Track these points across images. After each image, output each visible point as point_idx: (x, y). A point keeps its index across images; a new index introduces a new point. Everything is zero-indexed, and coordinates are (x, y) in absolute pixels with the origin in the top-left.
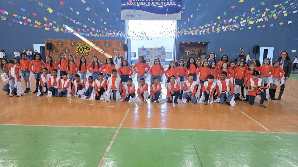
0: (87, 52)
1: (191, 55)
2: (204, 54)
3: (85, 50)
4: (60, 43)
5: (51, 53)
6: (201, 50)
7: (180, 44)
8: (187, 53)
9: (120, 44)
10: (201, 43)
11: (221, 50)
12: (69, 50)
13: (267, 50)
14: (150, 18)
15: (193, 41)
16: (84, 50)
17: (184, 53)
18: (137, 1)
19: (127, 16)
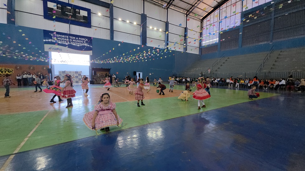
1: (101, 76)
3: (7, 72)
6: (106, 73)
8: (98, 74)
9: (45, 68)
11: (118, 73)
13: (140, 73)
14: (70, 52)
17: (96, 75)
18: (59, 40)
19: (50, 48)
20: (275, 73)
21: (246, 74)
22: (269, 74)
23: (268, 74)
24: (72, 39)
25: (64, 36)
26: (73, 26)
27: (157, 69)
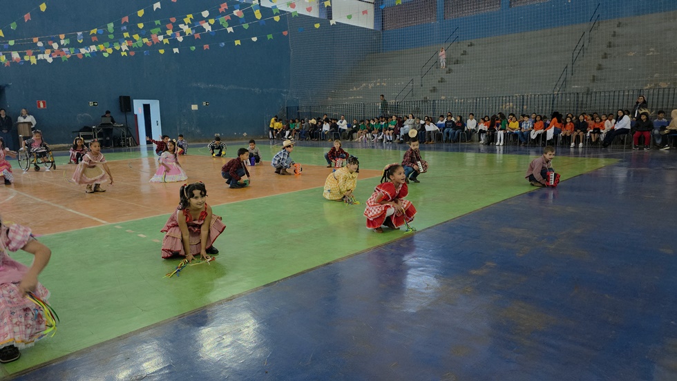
11: (44, 106)
13: (149, 105)
20: (602, 94)
21: (525, 100)
22: (589, 99)
23: (585, 99)
27: (222, 87)
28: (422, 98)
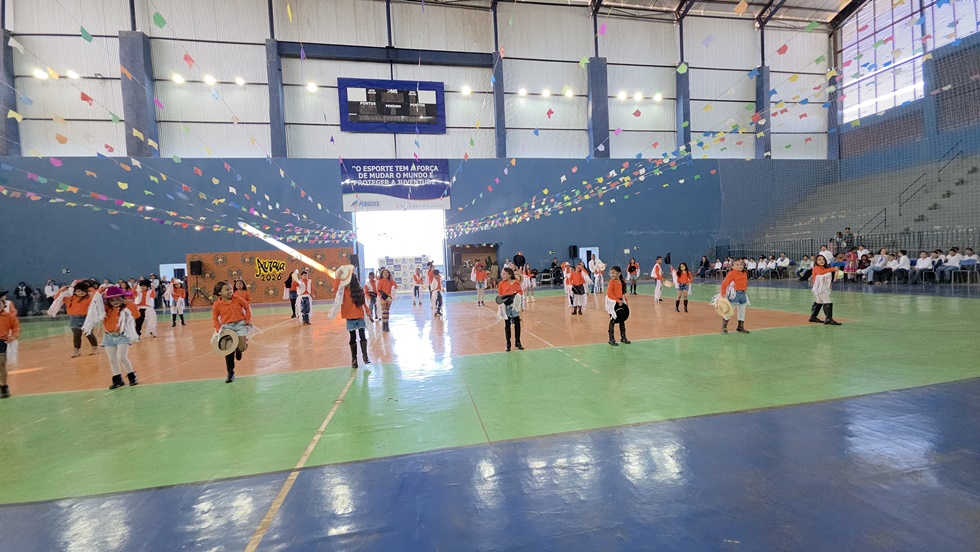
0: (278, 273)
2: (496, 264)
3: (274, 269)
4: (220, 260)
5: (200, 280)
6: (489, 258)
7: (454, 249)
8: (467, 263)
9: (344, 255)
10: (488, 245)
12: (239, 273)
15: (475, 243)
16: (271, 269)
17: (461, 263)
18: (372, 178)
19: (354, 203)
24: (402, 173)
25: (382, 168)
26: (402, 138)
27: (652, 232)
28: (902, 230)
